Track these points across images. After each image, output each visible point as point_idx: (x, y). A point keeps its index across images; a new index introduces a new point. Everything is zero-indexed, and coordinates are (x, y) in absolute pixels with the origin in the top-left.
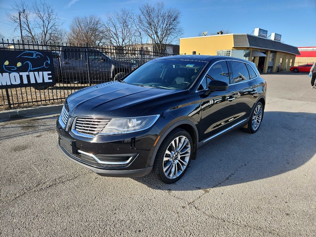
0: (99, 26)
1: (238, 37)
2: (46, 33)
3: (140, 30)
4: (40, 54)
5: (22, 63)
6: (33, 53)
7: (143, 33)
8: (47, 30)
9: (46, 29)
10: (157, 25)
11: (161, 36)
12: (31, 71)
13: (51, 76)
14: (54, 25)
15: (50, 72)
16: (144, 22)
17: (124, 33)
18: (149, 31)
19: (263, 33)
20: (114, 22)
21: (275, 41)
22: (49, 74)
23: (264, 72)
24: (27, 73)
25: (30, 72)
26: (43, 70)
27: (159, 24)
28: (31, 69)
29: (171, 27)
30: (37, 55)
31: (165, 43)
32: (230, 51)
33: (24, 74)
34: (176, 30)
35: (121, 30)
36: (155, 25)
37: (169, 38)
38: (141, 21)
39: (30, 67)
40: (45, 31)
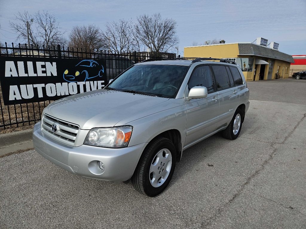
0: (98, 35)
1: (243, 45)
2: (48, 42)
3: (138, 39)
4: (96, 62)
5: (80, 72)
6: (90, 62)
7: (140, 42)
8: (49, 39)
9: (48, 37)
10: (153, 34)
11: (158, 45)
12: (87, 80)
13: (104, 86)
14: (56, 34)
15: (103, 82)
16: (141, 32)
17: (122, 42)
18: (146, 40)
19: (264, 42)
20: (112, 32)
21: (274, 49)
22: (102, 84)
23: (264, 79)
24: (84, 83)
25: (86, 82)
26: (98, 79)
27: (156, 33)
28: (88, 79)
29: (167, 37)
30: (94, 63)
31: (161, 52)
32: (235, 59)
33: (81, 84)
34: (172, 39)
35: (119, 39)
36: (152, 35)
37: (165, 47)
38: (138, 31)
39: (87, 77)
40: (47, 40)
